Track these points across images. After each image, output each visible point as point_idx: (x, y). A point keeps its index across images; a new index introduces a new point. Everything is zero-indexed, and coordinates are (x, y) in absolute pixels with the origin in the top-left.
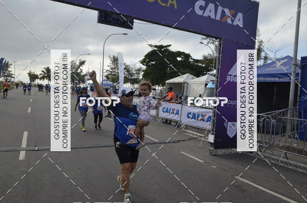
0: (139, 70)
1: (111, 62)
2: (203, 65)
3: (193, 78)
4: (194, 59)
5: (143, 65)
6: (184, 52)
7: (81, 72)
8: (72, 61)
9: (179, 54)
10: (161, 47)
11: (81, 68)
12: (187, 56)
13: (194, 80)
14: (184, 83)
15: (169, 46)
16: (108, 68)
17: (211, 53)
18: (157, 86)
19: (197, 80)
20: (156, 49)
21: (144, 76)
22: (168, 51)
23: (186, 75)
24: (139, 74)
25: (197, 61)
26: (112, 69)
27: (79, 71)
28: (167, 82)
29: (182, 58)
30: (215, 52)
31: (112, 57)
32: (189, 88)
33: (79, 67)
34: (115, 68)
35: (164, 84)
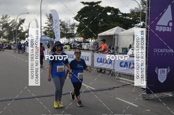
0: (73, 25)
1: (48, 20)
2: (131, 19)
3: (122, 31)
4: (122, 14)
5: (77, 20)
6: (113, 8)
7: (22, 29)
8: (13, 20)
9: (109, 9)
10: (92, 3)
11: (21, 26)
12: (116, 11)
13: (123, 32)
14: (115, 35)
15: (100, 2)
16: (46, 25)
17: (138, 7)
18: (90, 39)
19: (126, 32)
20: (88, 5)
21: (78, 30)
22: (99, 7)
23: (116, 27)
24: (73, 29)
25: (125, 15)
26: (49, 25)
27: (20, 29)
28: (99, 35)
29: (112, 13)
30: (141, 6)
31: (48, 15)
32: (119, 39)
33: (19, 25)
34: (51, 25)
35: (96, 38)
